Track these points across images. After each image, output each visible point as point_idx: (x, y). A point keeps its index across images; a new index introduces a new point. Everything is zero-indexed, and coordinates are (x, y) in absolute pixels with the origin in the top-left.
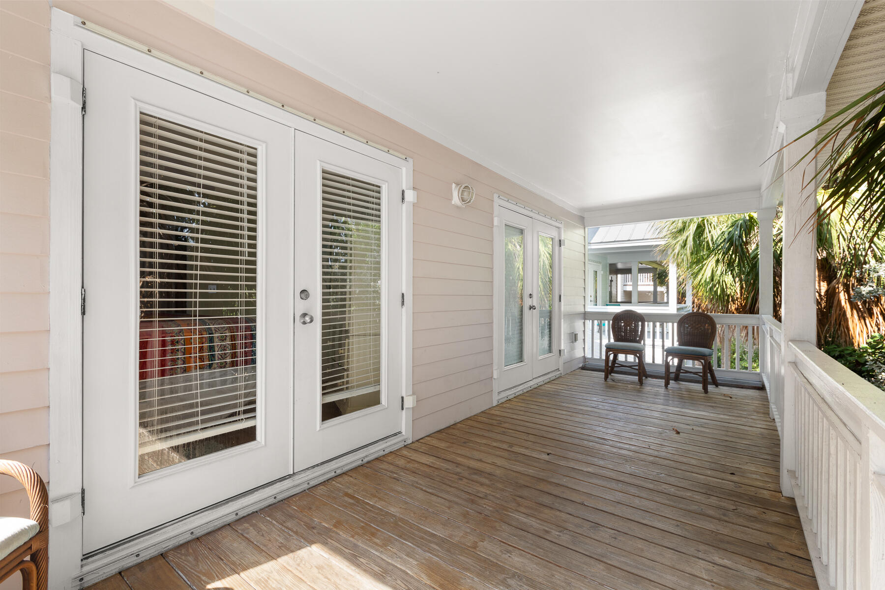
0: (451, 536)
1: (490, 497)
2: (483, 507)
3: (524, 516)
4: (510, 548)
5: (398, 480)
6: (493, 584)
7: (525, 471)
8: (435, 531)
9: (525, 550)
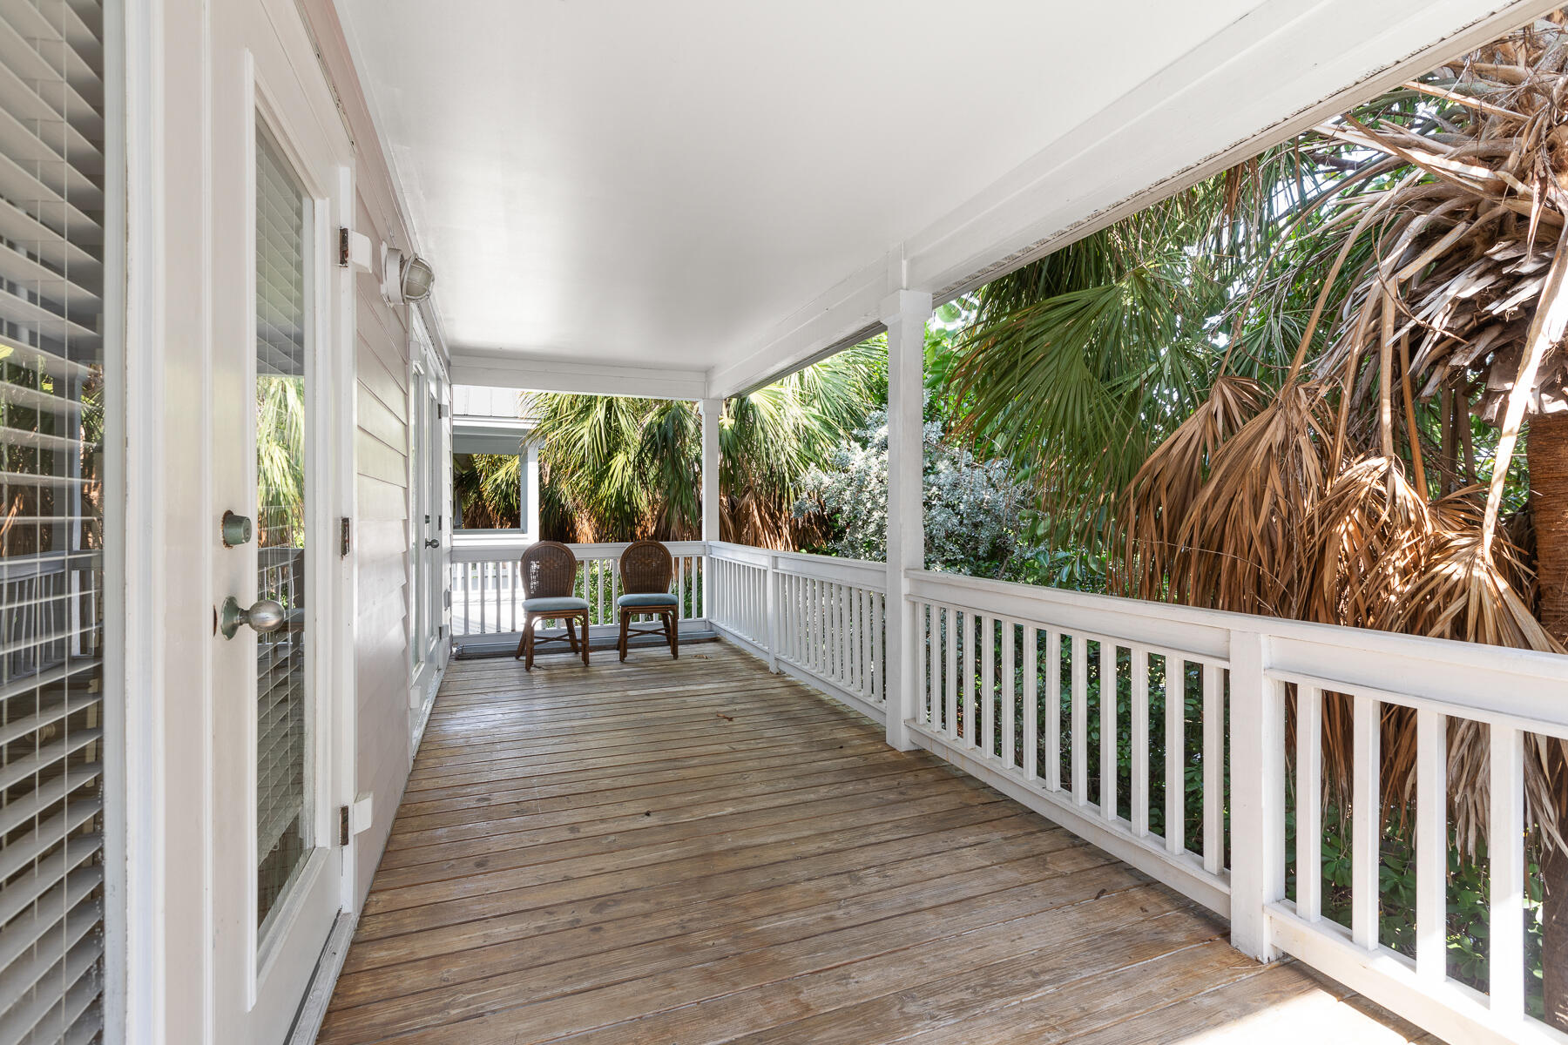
0: (753, 1022)
1: (694, 925)
2: (708, 946)
3: (775, 918)
4: (841, 971)
5: (482, 1015)
6: (905, 1032)
7: (663, 856)
8: (721, 1037)
9: (855, 959)
